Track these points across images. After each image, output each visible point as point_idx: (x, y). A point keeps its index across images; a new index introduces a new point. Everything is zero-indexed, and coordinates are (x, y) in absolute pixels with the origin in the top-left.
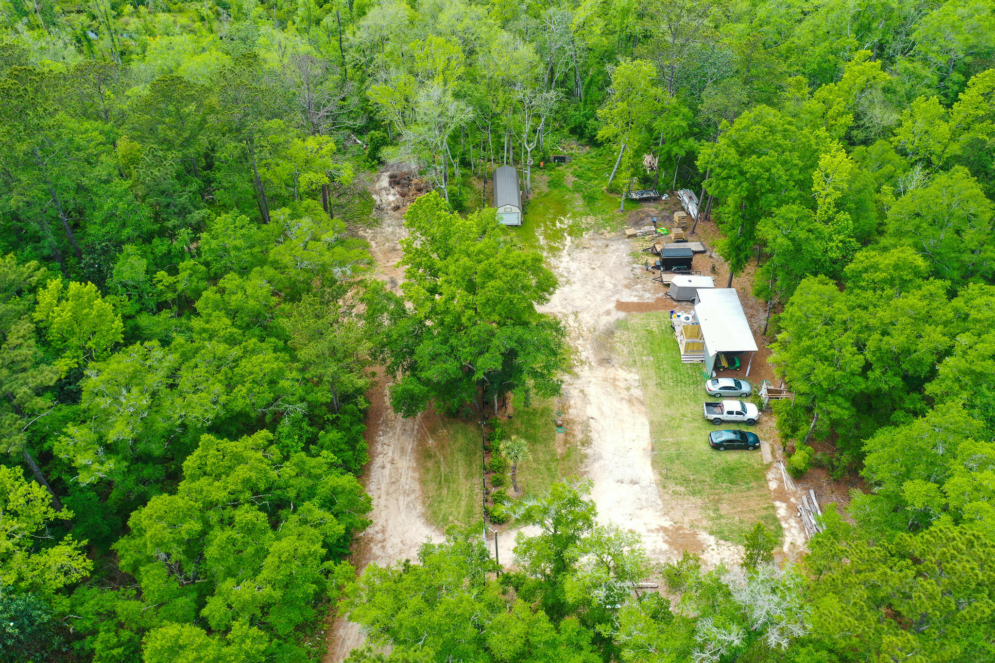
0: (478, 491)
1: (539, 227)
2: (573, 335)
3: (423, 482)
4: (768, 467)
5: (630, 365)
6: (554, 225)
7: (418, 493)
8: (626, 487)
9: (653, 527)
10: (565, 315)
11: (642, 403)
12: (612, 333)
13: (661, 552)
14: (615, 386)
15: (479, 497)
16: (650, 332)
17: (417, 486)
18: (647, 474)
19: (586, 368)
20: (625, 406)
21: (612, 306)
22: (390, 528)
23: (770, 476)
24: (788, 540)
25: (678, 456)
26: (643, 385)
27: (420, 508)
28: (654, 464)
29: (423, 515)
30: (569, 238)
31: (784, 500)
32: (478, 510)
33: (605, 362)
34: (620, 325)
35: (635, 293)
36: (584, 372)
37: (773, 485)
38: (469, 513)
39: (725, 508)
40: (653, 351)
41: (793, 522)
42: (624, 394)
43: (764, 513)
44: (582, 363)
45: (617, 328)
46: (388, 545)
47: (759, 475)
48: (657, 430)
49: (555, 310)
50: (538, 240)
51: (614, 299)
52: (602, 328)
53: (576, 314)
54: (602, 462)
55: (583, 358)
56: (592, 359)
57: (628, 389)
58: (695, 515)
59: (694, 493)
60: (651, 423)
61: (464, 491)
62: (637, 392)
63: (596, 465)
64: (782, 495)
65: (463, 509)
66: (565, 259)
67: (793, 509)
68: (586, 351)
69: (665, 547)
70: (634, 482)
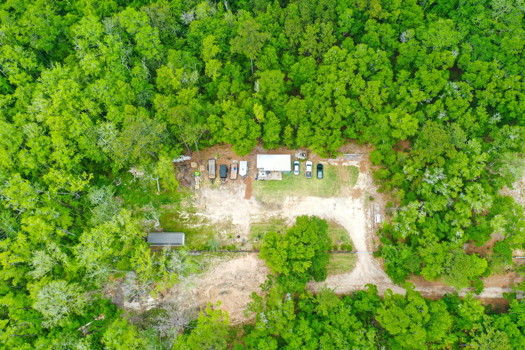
0: (339, 255)
1: (186, 226)
2: (264, 217)
3: (335, 274)
4: (329, 164)
5: (281, 198)
6: (186, 219)
7: (340, 275)
8: (336, 208)
9: (352, 201)
10: (252, 219)
11: (301, 197)
12: (263, 203)
13: (361, 200)
14: (292, 205)
15: (341, 254)
16: (264, 189)
17: (337, 276)
18: (332, 200)
19: (282, 214)
20: (302, 203)
21: (247, 201)
22: (354, 284)
23: (333, 164)
24: (356, 165)
25: (324, 189)
26: (292, 195)
27: (346, 274)
28: (328, 197)
29: (349, 273)
30: (197, 214)
31: (342, 163)
32: (346, 255)
33: (279, 207)
34: (259, 199)
35: (240, 191)
36: (284, 216)
37: (336, 164)
38: (348, 258)
39: (345, 180)
40: (275, 189)
41: (350, 162)
42: (295, 202)
43: (346, 169)
44: (279, 215)
45: (260, 201)
46: (360, 284)
47: (333, 167)
48: (313, 194)
49: (248, 224)
50: (197, 228)
51: (243, 200)
52: (260, 206)
53: (251, 215)
54: (327, 214)
55: (277, 215)
56: (278, 212)
57: (294, 201)
58: (347, 189)
59: (339, 188)
60: (310, 195)
61: (339, 260)
62: (296, 198)
63: (328, 216)
64: (340, 163)
65: (346, 260)
66: (213, 216)
67: (345, 161)
68: (274, 213)
69: (359, 199)
70: (335, 205)
